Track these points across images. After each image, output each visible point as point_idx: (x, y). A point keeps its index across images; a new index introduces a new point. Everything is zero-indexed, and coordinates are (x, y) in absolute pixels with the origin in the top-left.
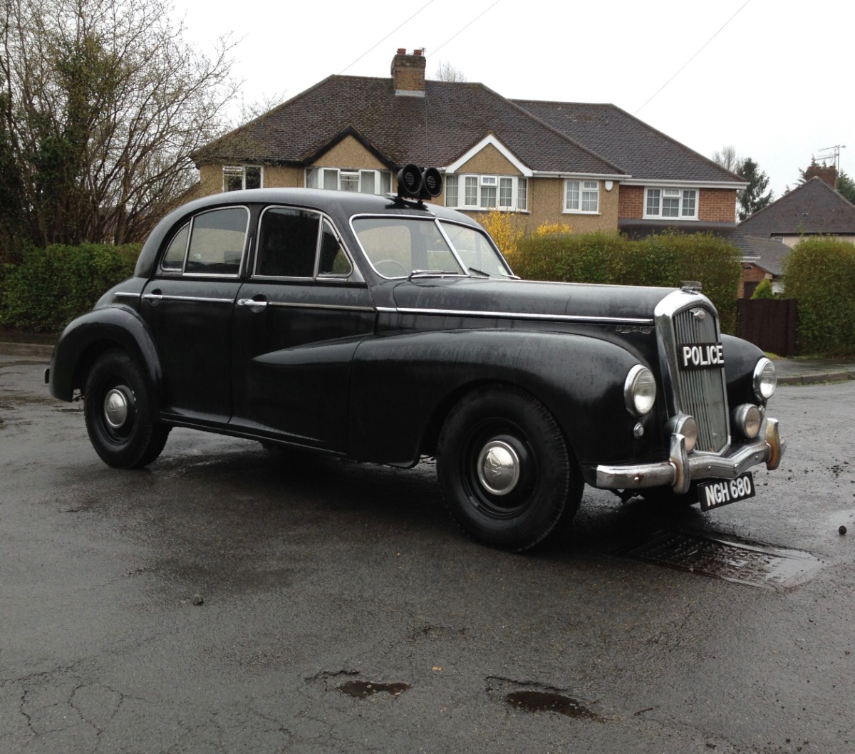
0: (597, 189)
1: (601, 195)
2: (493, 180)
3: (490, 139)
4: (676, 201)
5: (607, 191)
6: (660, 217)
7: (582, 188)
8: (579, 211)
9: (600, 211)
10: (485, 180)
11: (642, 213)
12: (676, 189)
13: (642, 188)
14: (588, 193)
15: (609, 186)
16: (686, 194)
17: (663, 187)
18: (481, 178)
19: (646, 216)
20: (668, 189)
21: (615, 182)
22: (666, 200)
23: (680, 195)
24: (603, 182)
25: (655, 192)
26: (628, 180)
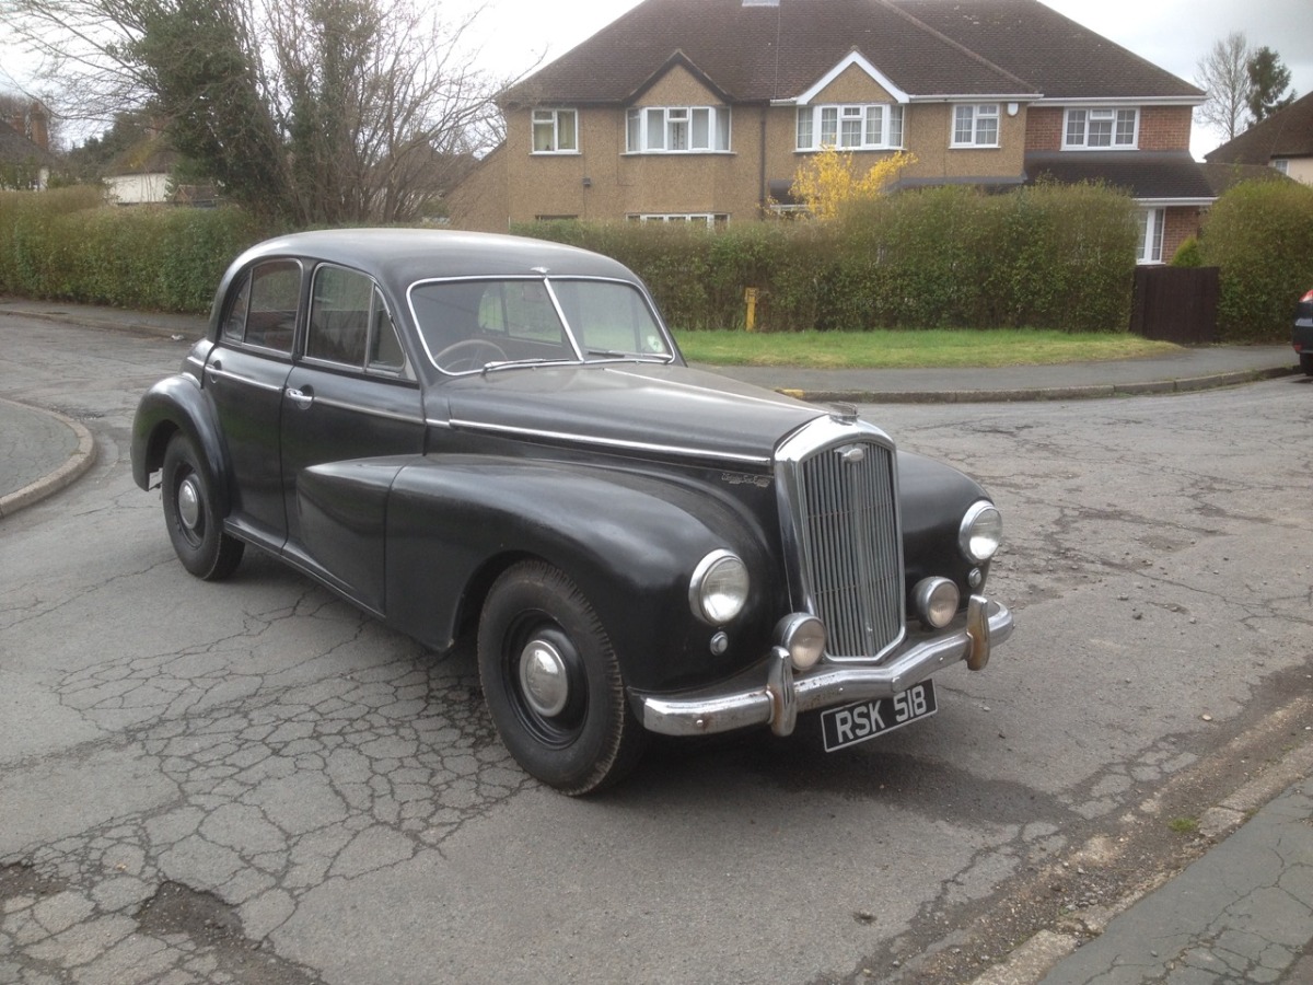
0: (997, 115)
1: (1002, 121)
2: (857, 111)
3: (855, 57)
4: (1108, 125)
5: (1010, 116)
6: (1085, 147)
7: (977, 115)
8: (973, 145)
9: (999, 143)
10: (847, 111)
11: (1060, 143)
12: (1107, 110)
13: (1060, 110)
14: (984, 120)
15: (1013, 110)
16: (1121, 115)
17: (1089, 107)
18: (841, 109)
19: (1065, 147)
20: (1097, 110)
21: (1021, 104)
22: (1094, 125)
23: (1113, 117)
24: (1005, 105)
25: (1079, 114)
26: (1039, 99)
